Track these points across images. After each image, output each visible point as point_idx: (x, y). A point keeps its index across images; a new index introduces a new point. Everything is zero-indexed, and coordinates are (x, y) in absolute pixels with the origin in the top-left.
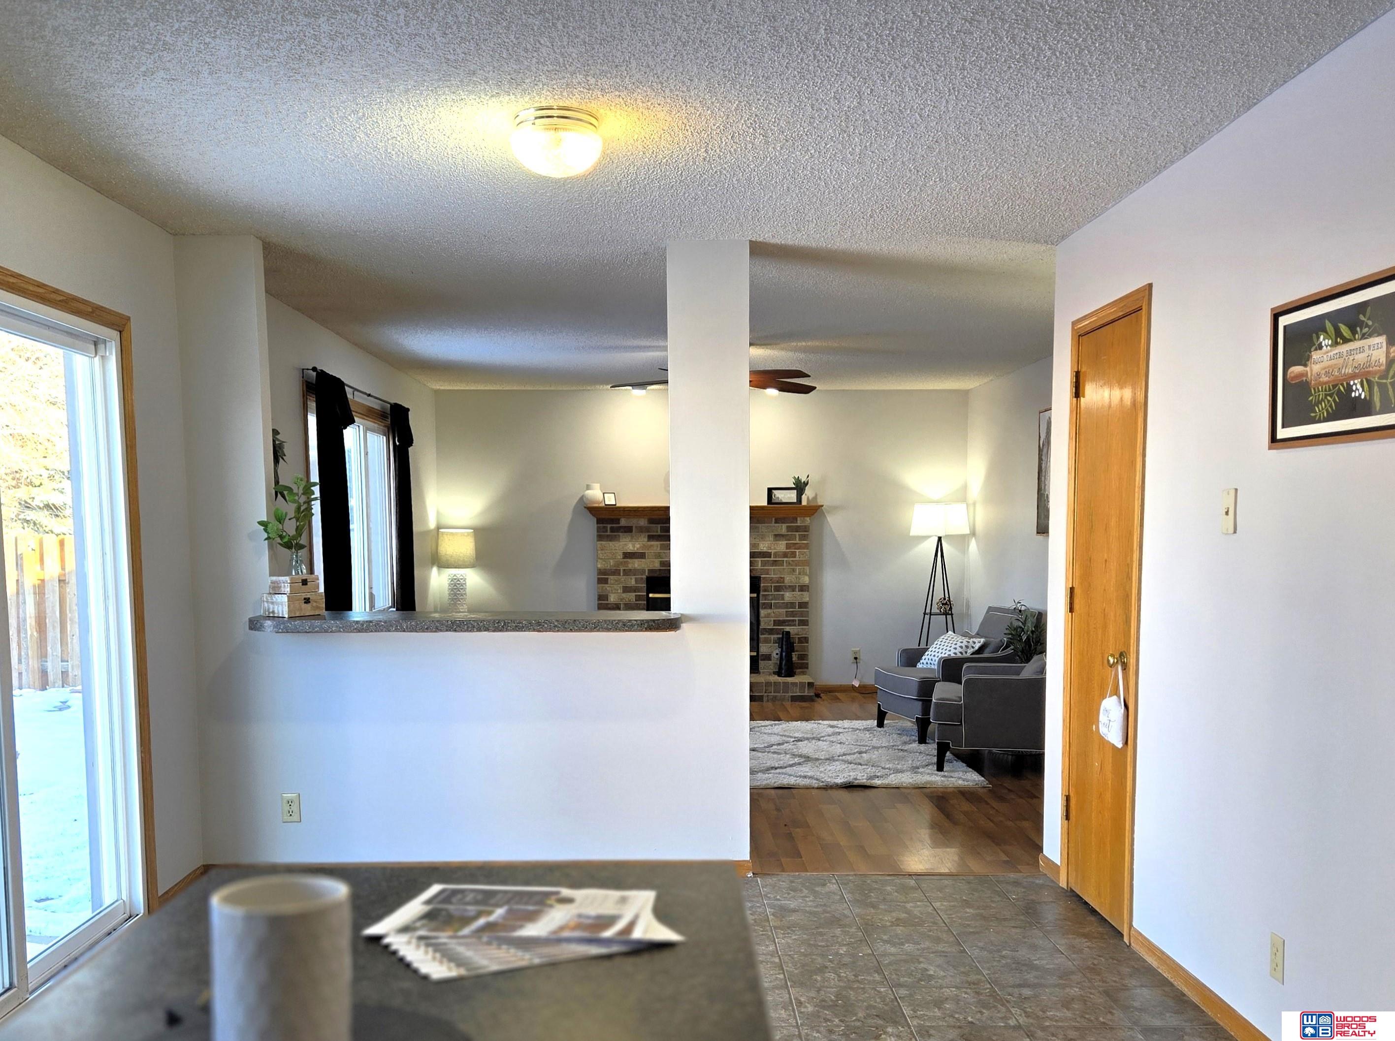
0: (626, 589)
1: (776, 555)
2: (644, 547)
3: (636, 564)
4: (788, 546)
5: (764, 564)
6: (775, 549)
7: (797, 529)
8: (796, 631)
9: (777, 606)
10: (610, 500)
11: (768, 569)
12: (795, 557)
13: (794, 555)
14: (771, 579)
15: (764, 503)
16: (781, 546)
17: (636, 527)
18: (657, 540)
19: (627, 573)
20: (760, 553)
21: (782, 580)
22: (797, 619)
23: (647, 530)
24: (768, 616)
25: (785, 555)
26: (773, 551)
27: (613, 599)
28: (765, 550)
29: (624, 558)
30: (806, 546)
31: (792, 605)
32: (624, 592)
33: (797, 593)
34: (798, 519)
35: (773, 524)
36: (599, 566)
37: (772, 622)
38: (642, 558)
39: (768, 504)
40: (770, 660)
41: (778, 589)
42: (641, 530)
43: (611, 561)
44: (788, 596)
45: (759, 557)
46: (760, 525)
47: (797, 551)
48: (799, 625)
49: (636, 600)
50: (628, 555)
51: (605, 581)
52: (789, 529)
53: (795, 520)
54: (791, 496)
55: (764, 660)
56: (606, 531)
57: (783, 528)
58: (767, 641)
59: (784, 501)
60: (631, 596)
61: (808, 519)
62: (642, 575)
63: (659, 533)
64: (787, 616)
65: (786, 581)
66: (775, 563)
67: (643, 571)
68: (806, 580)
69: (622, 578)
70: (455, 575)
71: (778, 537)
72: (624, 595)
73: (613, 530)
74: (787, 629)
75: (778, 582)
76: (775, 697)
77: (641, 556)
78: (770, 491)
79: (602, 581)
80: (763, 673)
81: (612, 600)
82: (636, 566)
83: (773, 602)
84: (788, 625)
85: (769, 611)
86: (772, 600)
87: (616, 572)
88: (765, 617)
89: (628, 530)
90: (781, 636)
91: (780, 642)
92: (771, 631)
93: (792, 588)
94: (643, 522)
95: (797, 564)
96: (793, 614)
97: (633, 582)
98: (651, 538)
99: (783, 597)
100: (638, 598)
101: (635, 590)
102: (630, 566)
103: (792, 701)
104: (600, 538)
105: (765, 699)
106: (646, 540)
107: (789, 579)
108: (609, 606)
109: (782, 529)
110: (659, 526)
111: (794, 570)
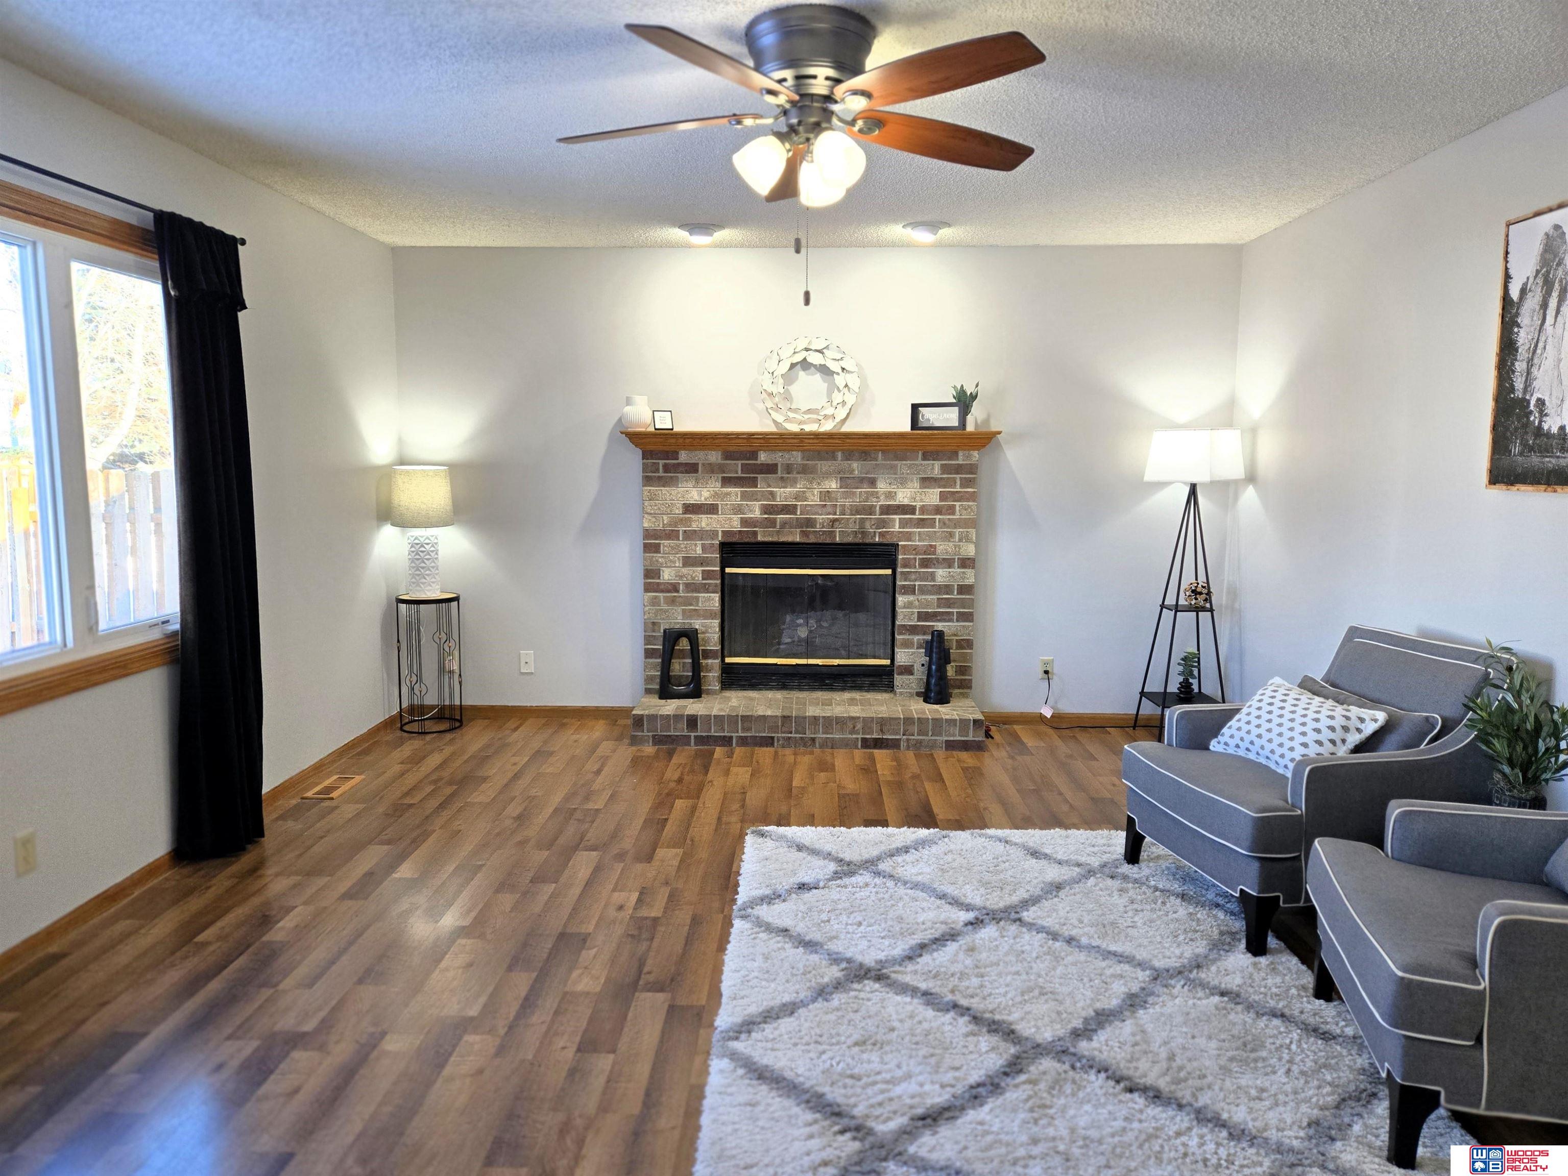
0: (688, 562)
1: (923, 510)
2: (716, 495)
3: (704, 522)
4: (943, 497)
5: (903, 523)
6: (921, 500)
7: (958, 469)
8: (953, 630)
9: (923, 590)
10: (663, 422)
11: (910, 533)
12: (953, 513)
13: (951, 510)
14: (915, 548)
15: (905, 426)
16: (933, 497)
17: (703, 464)
18: (736, 485)
19: (690, 535)
20: (898, 506)
21: (931, 549)
22: (955, 610)
23: (721, 469)
24: (909, 605)
25: (938, 510)
26: (918, 504)
27: (667, 575)
28: (906, 502)
29: (684, 513)
30: (973, 497)
31: (948, 589)
32: (685, 565)
33: (956, 570)
34: (961, 454)
35: (919, 461)
36: (646, 525)
37: (916, 614)
38: (713, 514)
39: (913, 428)
40: (912, 674)
41: (925, 563)
42: (712, 469)
43: (665, 517)
44: (941, 575)
45: (896, 514)
46: (899, 463)
47: (957, 504)
48: (957, 621)
49: (703, 579)
50: (692, 509)
51: (656, 548)
52: (945, 469)
53: (955, 455)
54: (949, 418)
55: (900, 674)
56: (657, 470)
57: (935, 468)
58: (907, 644)
59: (937, 424)
60: (697, 573)
61: (975, 454)
62: (713, 539)
63: (740, 474)
64: (939, 607)
65: (938, 551)
66: (921, 523)
67: (714, 533)
68: (970, 550)
69: (682, 543)
70: (416, 538)
71: (926, 482)
72: (685, 571)
73: (667, 469)
74: (939, 626)
75: (925, 553)
76: (920, 742)
77: (711, 509)
78: (915, 408)
79: (648, 548)
80: (901, 694)
81: (666, 577)
82: (703, 525)
83: (917, 583)
84: (939, 621)
85: (911, 598)
86: (916, 580)
87: (672, 535)
88: (904, 607)
89: (692, 468)
90: (929, 637)
91: (929, 648)
92: (913, 630)
93: (949, 563)
94: (714, 457)
95: (957, 524)
96: (949, 603)
97: (699, 550)
98: (727, 482)
99: (932, 576)
100: (707, 575)
101: (701, 562)
102: (694, 526)
103: (947, 749)
104: (648, 480)
105: (903, 745)
106: (719, 484)
107: (943, 548)
108: (662, 587)
109: (933, 469)
110: (740, 463)
111: (951, 535)
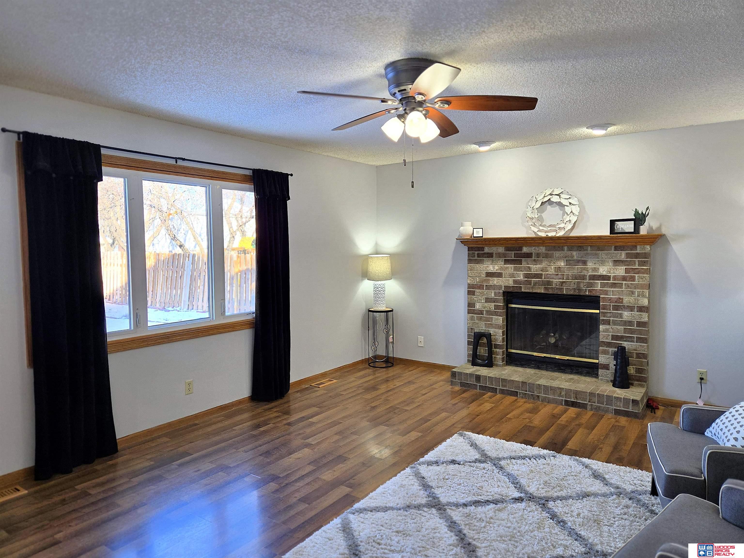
0: (488, 300)
1: (615, 278)
2: (501, 268)
3: (495, 281)
4: (627, 271)
5: (603, 285)
6: (614, 273)
7: (637, 256)
8: (634, 347)
9: (615, 323)
10: (478, 233)
11: (607, 291)
12: (634, 280)
13: (633, 279)
14: (610, 299)
15: (606, 232)
16: (621, 271)
17: (496, 253)
18: (511, 264)
19: (489, 287)
20: (600, 276)
21: (620, 300)
22: (635, 336)
23: (504, 255)
24: (606, 331)
25: (624, 278)
26: (612, 275)
27: (478, 306)
28: (604, 273)
29: (486, 277)
30: (648, 271)
31: (630, 323)
32: (486, 302)
33: (636, 313)
34: (638, 247)
35: (613, 251)
36: (469, 282)
37: (610, 337)
38: (500, 277)
39: (611, 233)
40: (608, 370)
41: (616, 308)
42: (499, 255)
43: (477, 278)
44: (626, 315)
45: (599, 280)
46: (600, 252)
47: (636, 275)
48: (637, 342)
49: (495, 309)
50: (490, 275)
51: (473, 293)
52: (628, 255)
53: (635, 247)
54: (629, 227)
55: (602, 369)
56: (474, 256)
57: (623, 255)
58: (605, 352)
59: (627, 231)
60: (492, 306)
61: (648, 247)
62: (500, 290)
63: (513, 258)
64: (625, 333)
65: (624, 302)
66: (614, 285)
67: (500, 287)
68: (645, 302)
69: (486, 291)
71: (617, 262)
72: (486, 304)
73: (479, 256)
74: (625, 344)
75: (616, 302)
76: (599, 407)
77: (499, 275)
78: (613, 222)
79: (470, 293)
80: (602, 380)
81: (478, 307)
82: (495, 283)
83: (611, 319)
84: (625, 341)
85: (608, 327)
86: (610, 317)
87: (480, 287)
88: (604, 332)
89: (490, 255)
90: (616, 350)
91: (616, 355)
92: (609, 345)
93: (631, 308)
94: (501, 250)
95: (637, 286)
96: (632, 331)
97: (493, 295)
98: (507, 262)
99: (621, 316)
100: (496, 307)
101: (494, 301)
102: (491, 283)
103: (615, 414)
104: (470, 261)
105: (589, 407)
106: (503, 263)
107: (627, 300)
108: (476, 312)
109: (621, 255)
110: (513, 252)
111: (633, 293)
